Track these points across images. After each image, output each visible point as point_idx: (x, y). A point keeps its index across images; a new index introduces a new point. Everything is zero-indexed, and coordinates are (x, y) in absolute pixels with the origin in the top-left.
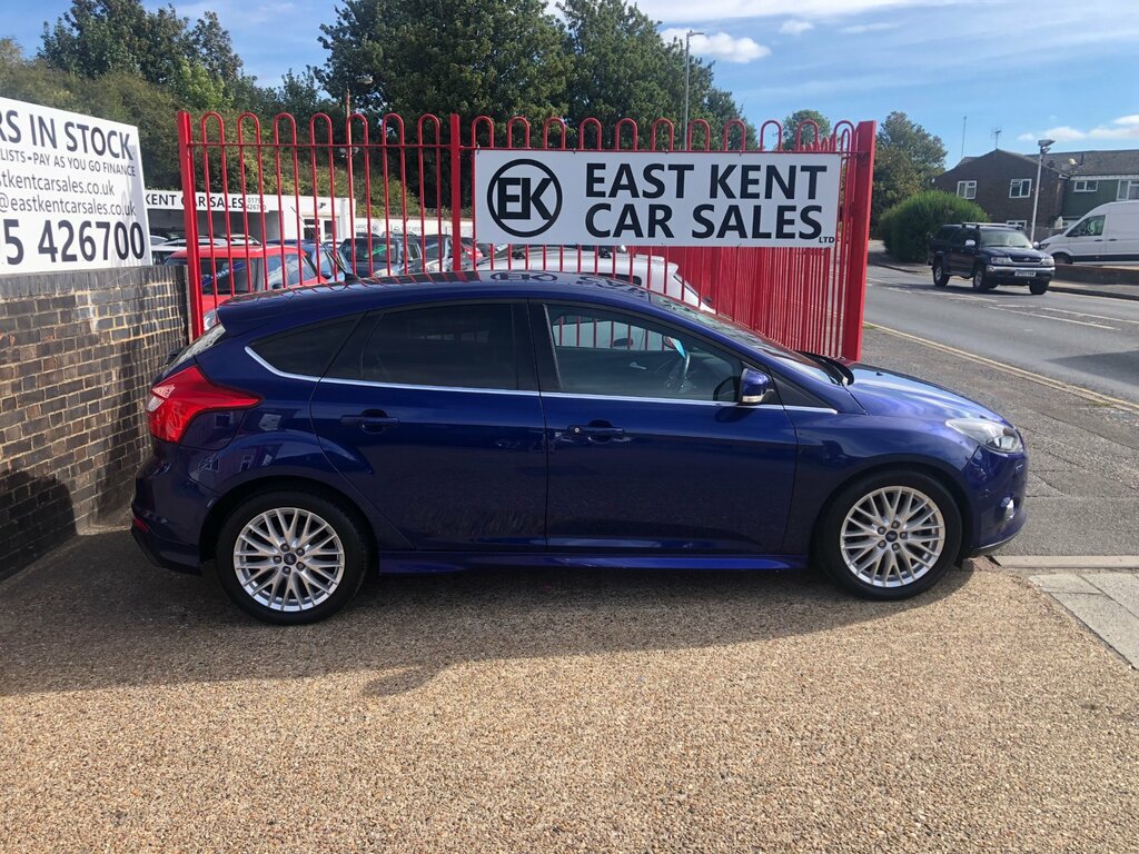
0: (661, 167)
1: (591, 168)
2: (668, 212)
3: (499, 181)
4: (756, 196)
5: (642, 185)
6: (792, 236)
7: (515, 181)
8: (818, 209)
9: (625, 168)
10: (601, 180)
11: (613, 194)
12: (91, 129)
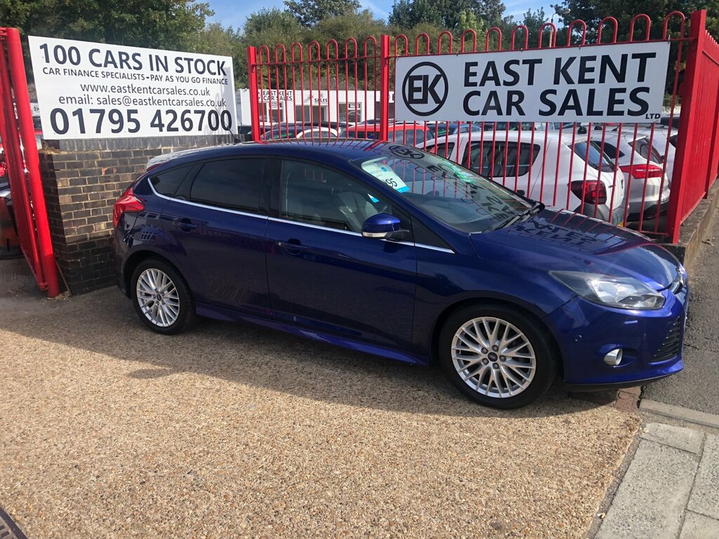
0: (517, 62)
1: (468, 65)
2: (521, 95)
3: (410, 78)
4: (592, 81)
5: (503, 76)
6: (621, 113)
7: (419, 78)
8: (646, 90)
9: (491, 65)
10: (474, 74)
11: (482, 84)
12: (195, 60)
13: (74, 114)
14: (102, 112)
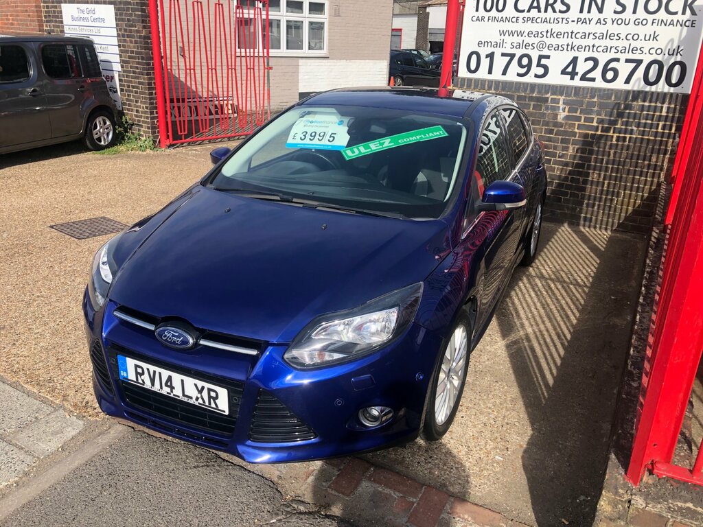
13: (487, 56)
14: (512, 56)
